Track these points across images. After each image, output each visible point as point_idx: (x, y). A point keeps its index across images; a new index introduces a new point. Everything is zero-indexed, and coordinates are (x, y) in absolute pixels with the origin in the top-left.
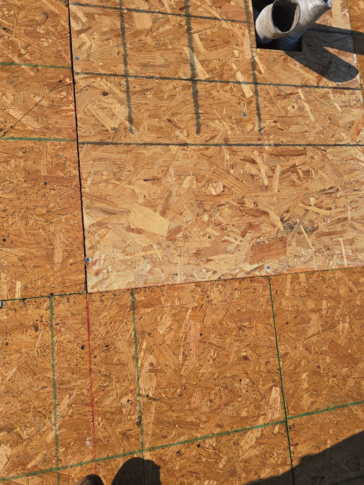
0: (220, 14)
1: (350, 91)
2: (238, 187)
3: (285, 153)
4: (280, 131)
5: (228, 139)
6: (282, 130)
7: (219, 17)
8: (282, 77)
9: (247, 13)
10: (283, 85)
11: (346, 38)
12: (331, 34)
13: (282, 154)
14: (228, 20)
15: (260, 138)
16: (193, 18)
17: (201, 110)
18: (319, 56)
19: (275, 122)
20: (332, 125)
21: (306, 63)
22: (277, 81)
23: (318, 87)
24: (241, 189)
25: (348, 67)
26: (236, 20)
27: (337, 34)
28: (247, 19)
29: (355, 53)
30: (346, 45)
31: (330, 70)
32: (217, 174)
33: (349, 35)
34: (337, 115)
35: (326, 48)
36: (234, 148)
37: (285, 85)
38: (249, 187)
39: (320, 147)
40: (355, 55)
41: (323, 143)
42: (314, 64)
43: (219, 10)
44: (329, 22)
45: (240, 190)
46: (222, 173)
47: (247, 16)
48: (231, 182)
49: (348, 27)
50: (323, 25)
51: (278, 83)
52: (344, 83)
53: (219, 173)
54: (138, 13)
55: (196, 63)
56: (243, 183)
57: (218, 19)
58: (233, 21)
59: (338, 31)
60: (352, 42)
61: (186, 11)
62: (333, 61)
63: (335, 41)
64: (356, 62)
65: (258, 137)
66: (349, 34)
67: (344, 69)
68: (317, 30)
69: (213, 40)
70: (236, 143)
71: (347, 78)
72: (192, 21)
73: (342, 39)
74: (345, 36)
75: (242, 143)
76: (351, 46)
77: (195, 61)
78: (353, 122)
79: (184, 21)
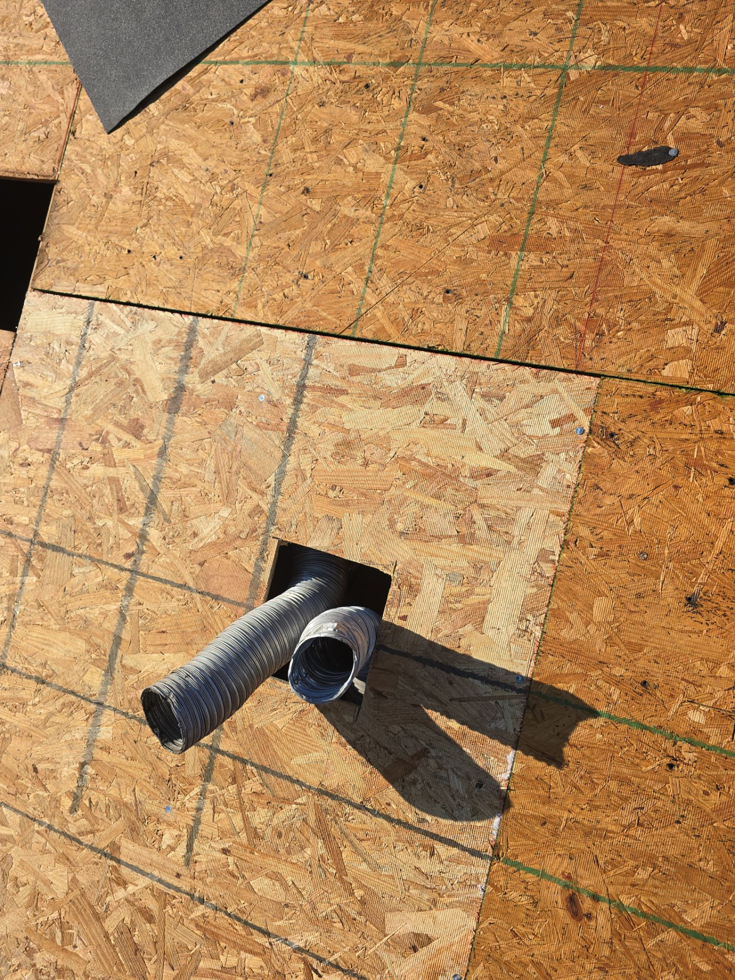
0: (196, 578)
1: (455, 851)
2: (103, 955)
3: (221, 932)
4: (230, 877)
5: (119, 848)
6: (234, 876)
7: (191, 584)
8: (279, 753)
9: (255, 584)
10: (274, 773)
11: (503, 698)
12: (457, 678)
13: (215, 930)
14: (208, 594)
15: (180, 872)
16: (142, 578)
17: (93, 767)
18: (396, 728)
19: (225, 851)
20: (362, 919)
21: (353, 736)
22: (262, 758)
23: (361, 807)
24: (107, 960)
25: (474, 782)
26: (226, 596)
27: (477, 682)
28: (248, 599)
29: (515, 748)
30: (494, 719)
31: (412, 776)
32: (77, 908)
33: (514, 693)
34: (386, 900)
35: (429, 712)
36: (124, 871)
37: (280, 776)
38: (122, 965)
39: (310, 959)
40: (511, 754)
41: (320, 954)
42: (373, 745)
43: (197, 569)
44: (463, 642)
45: (103, 961)
46: (85, 910)
47: (251, 592)
48: (94, 937)
49: (523, 667)
50: (444, 649)
51: (265, 764)
52: (443, 821)
53: (80, 907)
54: (55, 553)
55: (116, 672)
56: (115, 951)
57: (189, 588)
58: (216, 598)
59: (482, 674)
60: (519, 714)
61: (135, 561)
62: (433, 753)
63: (460, 700)
64: (506, 776)
65: (177, 869)
66: (519, 691)
67: (457, 784)
68: (419, 659)
69: (163, 632)
70: (130, 862)
71: (456, 813)
72: (137, 584)
73: (486, 699)
74: (500, 692)
75: (141, 867)
76: (510, 724)
77: (116, 666)
78: (430, 940)
79: (125, 582)
